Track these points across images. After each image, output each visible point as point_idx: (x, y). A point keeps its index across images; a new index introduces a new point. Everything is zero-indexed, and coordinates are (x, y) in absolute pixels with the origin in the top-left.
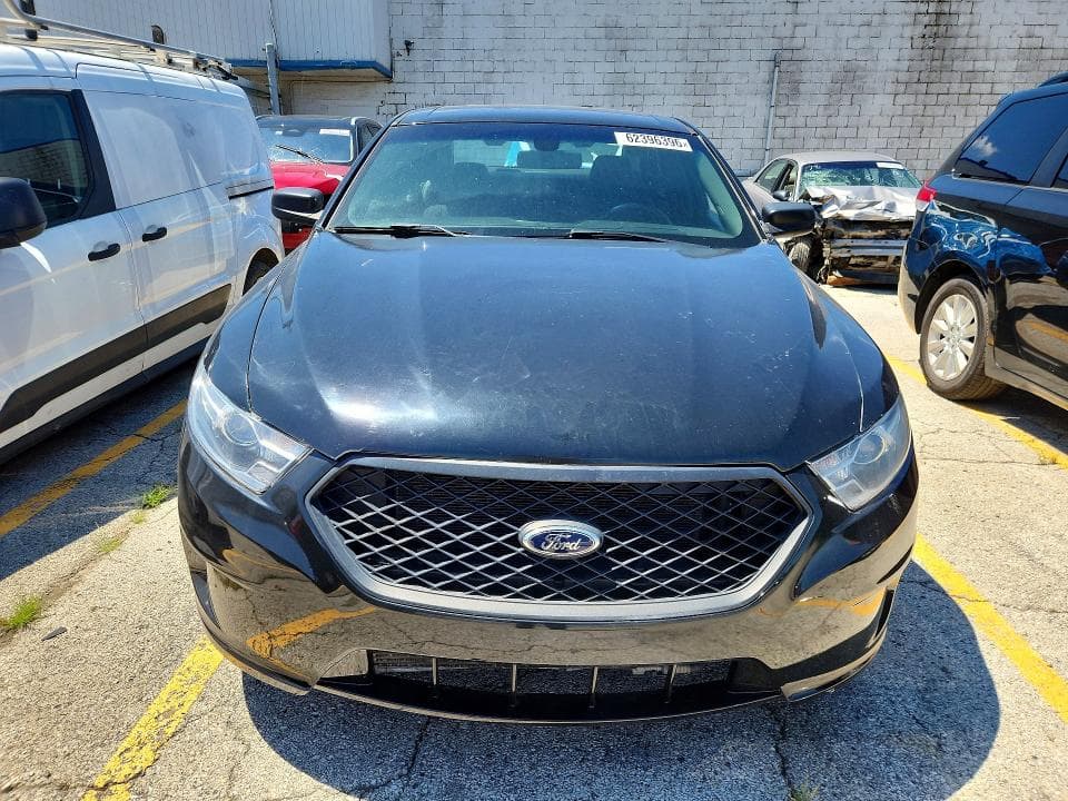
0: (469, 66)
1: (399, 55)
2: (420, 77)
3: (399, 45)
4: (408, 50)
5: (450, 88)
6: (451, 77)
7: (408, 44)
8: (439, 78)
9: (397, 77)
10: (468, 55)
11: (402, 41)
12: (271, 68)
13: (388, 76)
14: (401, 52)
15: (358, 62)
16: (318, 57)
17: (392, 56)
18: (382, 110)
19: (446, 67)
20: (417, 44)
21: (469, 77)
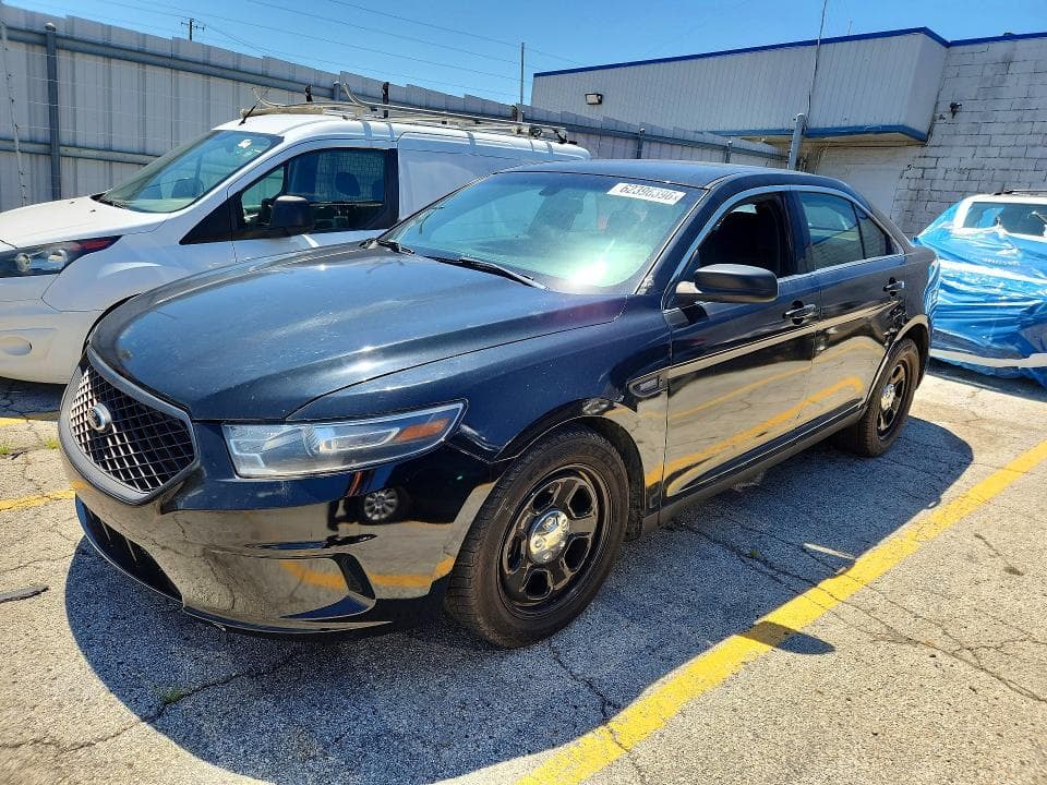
0: (1028, 127)
1: (941, 118)
2: (960, 140)
3: (945, 108)
4: (954, 113)
5: (994, 152)
6: (997, 140)
7: (954, 108)
8: (982, 140)
9: (933, 141)
10: (1028, 116)
11: (949, 104)
12: (796, 136)
13: (921, 139)
14: (945, 116)
15: (885, 126)
16: (844, 124)
17: (934, 119)
18: (909, 174)
19: (995, 129)
20: (967, 106)
21: (1022, 140)
